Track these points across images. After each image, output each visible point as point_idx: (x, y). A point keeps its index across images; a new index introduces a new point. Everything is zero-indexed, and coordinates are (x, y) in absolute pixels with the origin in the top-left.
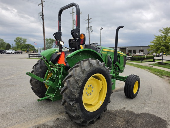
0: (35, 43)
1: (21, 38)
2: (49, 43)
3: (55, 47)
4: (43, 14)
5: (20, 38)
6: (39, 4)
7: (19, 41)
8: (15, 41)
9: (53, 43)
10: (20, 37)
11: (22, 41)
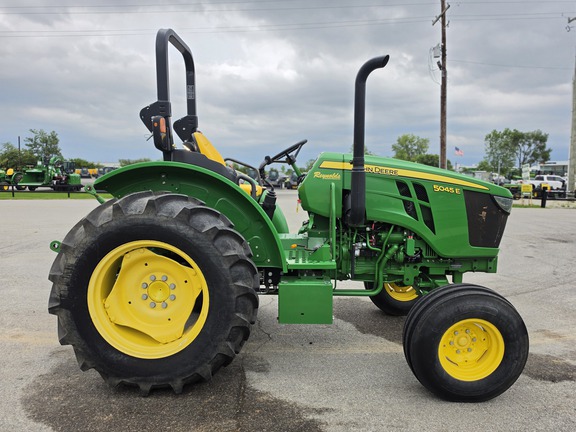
0: (457, 149)
1: (414, 137)
2: (501, 148)
3: (525, 159)
4: (444, 49)
5: (410, 137)
6: (435, 19)
7: (407, 146)
8: (394, 148)
9: (516, 145)
10: (410, 134)
11: (416, 148)
